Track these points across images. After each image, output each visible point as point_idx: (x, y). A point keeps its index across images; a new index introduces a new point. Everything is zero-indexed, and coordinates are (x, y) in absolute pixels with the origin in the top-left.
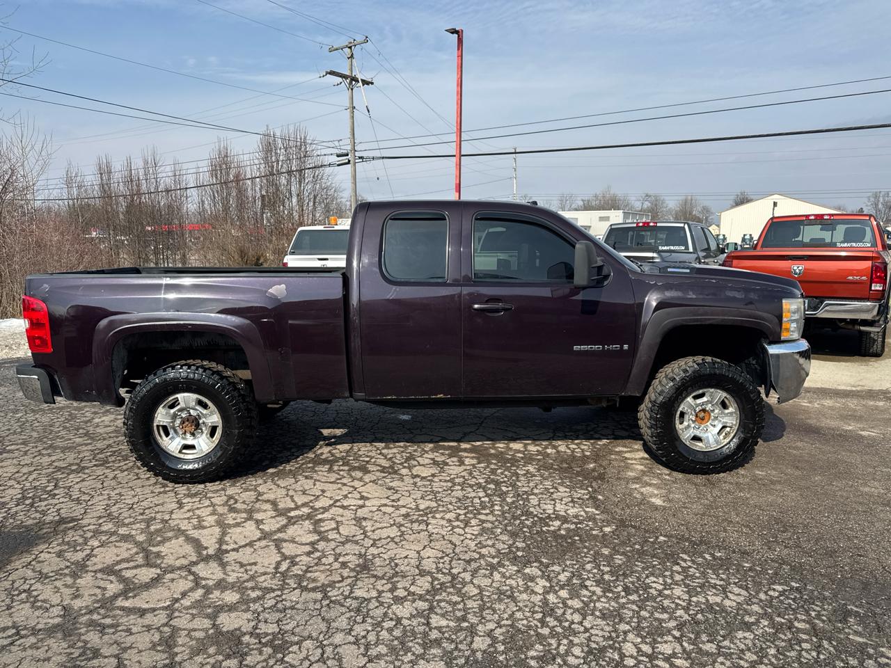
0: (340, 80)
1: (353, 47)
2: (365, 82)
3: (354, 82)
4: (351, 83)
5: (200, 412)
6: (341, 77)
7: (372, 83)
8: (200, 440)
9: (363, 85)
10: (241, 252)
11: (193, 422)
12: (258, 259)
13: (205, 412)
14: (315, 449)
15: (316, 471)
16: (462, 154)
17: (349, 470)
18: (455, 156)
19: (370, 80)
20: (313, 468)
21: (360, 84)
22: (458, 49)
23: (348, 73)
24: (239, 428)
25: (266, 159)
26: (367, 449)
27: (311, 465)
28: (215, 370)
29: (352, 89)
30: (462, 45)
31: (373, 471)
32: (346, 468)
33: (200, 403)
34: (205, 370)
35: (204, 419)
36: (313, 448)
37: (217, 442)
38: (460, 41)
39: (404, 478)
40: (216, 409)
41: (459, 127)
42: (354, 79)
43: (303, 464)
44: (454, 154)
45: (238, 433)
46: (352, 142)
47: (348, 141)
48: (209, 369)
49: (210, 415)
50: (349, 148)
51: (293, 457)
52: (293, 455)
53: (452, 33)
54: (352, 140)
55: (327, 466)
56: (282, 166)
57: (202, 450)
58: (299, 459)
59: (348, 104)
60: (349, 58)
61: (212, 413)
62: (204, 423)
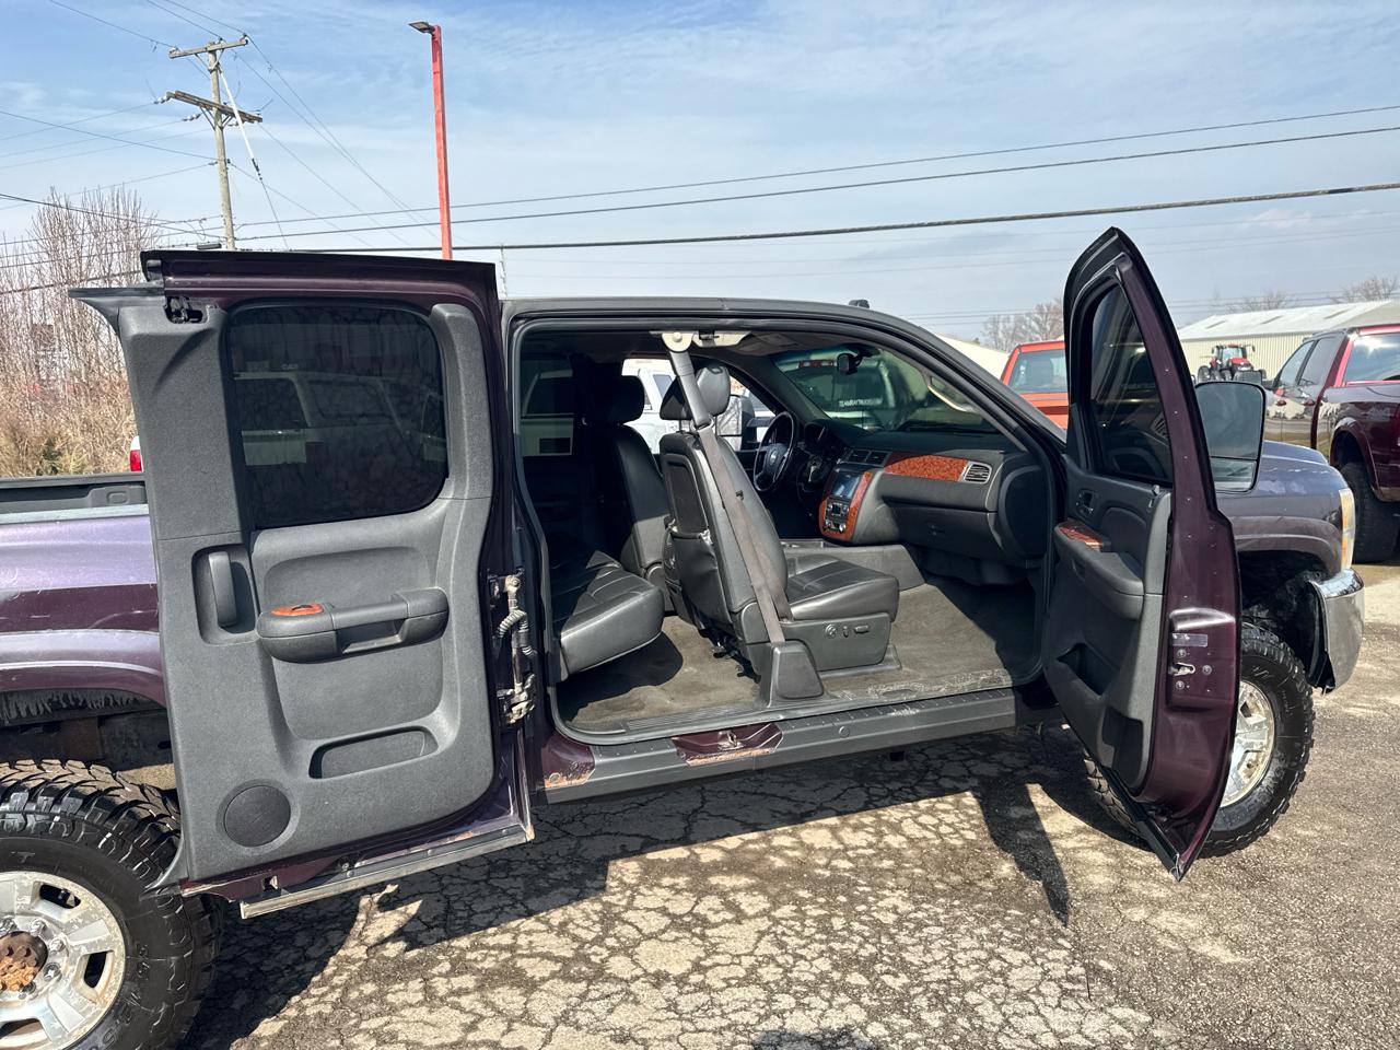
0: (197, 109)
1: (218, 53)
2: (246, 118)
3: (224, 116)
4: (218, 117)
5: (50, 920)
6: (197, 104)
7: (260, 120)
8: (54, 998)
9: (243, 122)
10: (13, 430)
11: (28, 953)
12: (51, 444)
13: (65, 916)
14: (359, 926)
15: (393, 1010)
16: (453, 246)
17: (480, 988)
18: (440, 249)
19: (254, 114)
20: (380, 996)
21: (238, 118)
22: (434, 60)
23: (212, 98)
24: (179, 951)
25: (53, 253)
26: (488, 906)
27: (369, 988)
28: (89, 791)
29: (222, 128)
30: (441, 54)
31: (544, 980)
32: (468, 981)
33: (48, 893)
34: (58, 796)
35: (62, 936)
36: (351, 926)
37: (110, 998)
38: (436, 45)
39: (633, 987)
40: (101, 905)
41: (445, 197)
42: (224, 111)
43: (347, 988)
44: (440, 245)
45: (178, 961)
46: (228, 222)
47: (220, 222)
48: (72, 790)
49: (81, 926)
50: (222, 233)
51: (310, 966)
52: (308, 959)
53: (422, 30)
54: (228, 219)
55: (416, 984)
56: (89, 264)
57: (62, 1030)
58: (328, 971)
59: (215, 154)
60: (211, 71)
61: (87, 918)
62: (62, 947)
